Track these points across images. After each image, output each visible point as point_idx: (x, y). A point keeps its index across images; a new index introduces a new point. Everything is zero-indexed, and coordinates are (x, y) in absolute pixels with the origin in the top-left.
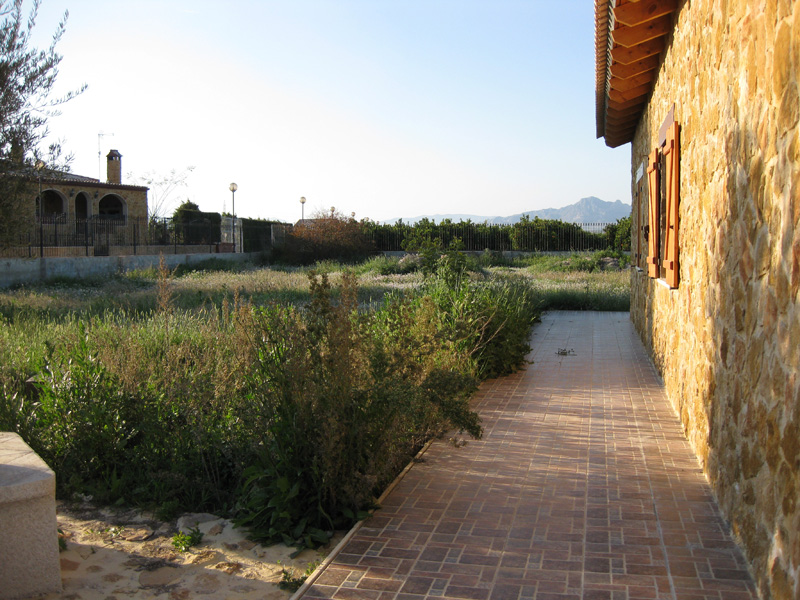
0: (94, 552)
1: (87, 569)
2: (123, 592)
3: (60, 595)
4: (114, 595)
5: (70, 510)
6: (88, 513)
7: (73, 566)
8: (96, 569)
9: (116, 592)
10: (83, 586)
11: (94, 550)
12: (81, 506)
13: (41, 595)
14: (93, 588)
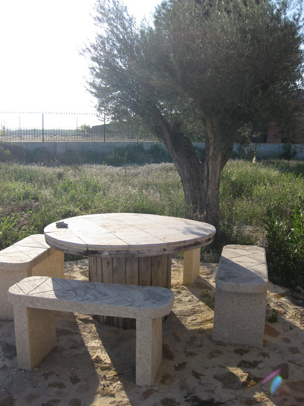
0: (291, 329)
1: (283, 339)
2: (294, 363)
3: (260, 351)
4: (288, 363)
5: (291, 296)
6: (300, 301)
7: (275, 334)
8: (287, 340)
9: (290, 361)
10: (275, 350)
11: (292, 327)
12: (298, 296)
13: (250, 347)
14: (280, 353)
